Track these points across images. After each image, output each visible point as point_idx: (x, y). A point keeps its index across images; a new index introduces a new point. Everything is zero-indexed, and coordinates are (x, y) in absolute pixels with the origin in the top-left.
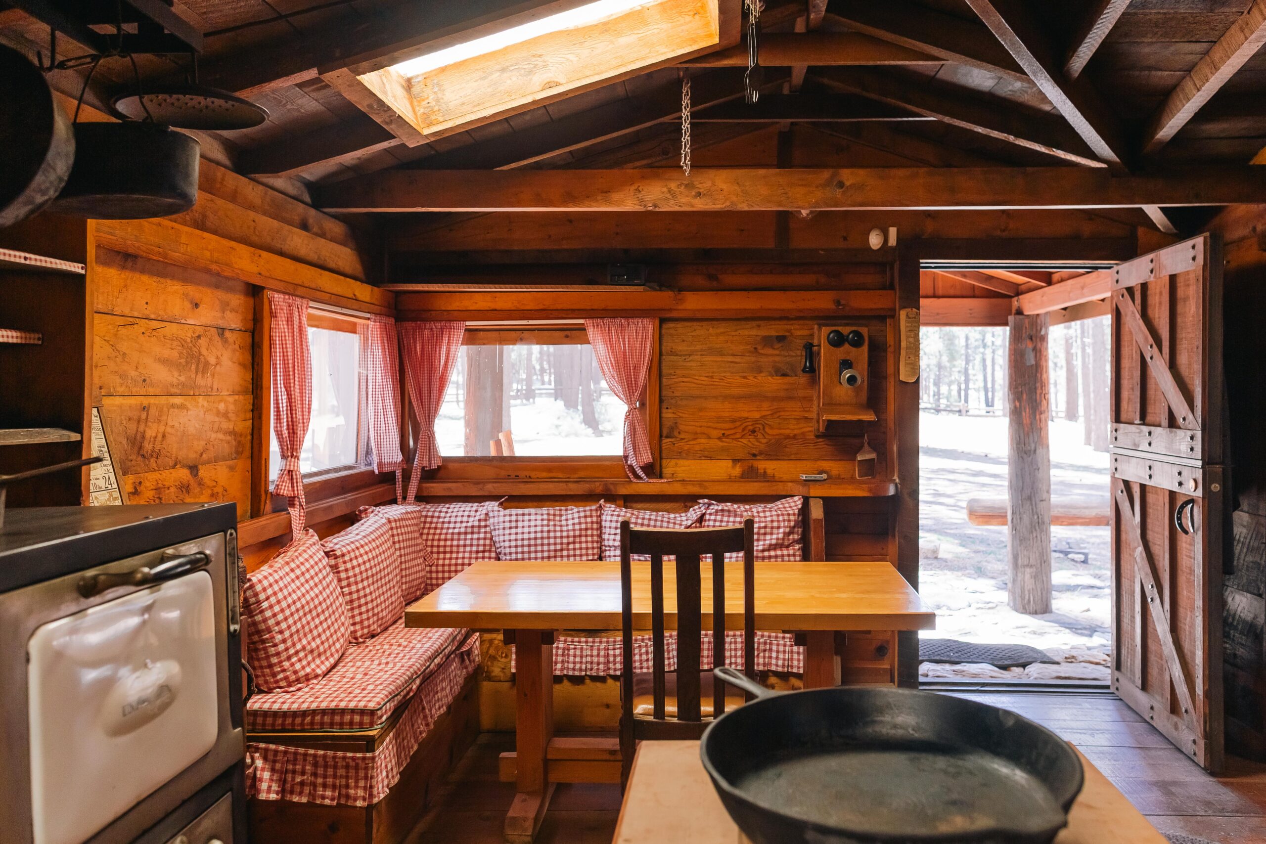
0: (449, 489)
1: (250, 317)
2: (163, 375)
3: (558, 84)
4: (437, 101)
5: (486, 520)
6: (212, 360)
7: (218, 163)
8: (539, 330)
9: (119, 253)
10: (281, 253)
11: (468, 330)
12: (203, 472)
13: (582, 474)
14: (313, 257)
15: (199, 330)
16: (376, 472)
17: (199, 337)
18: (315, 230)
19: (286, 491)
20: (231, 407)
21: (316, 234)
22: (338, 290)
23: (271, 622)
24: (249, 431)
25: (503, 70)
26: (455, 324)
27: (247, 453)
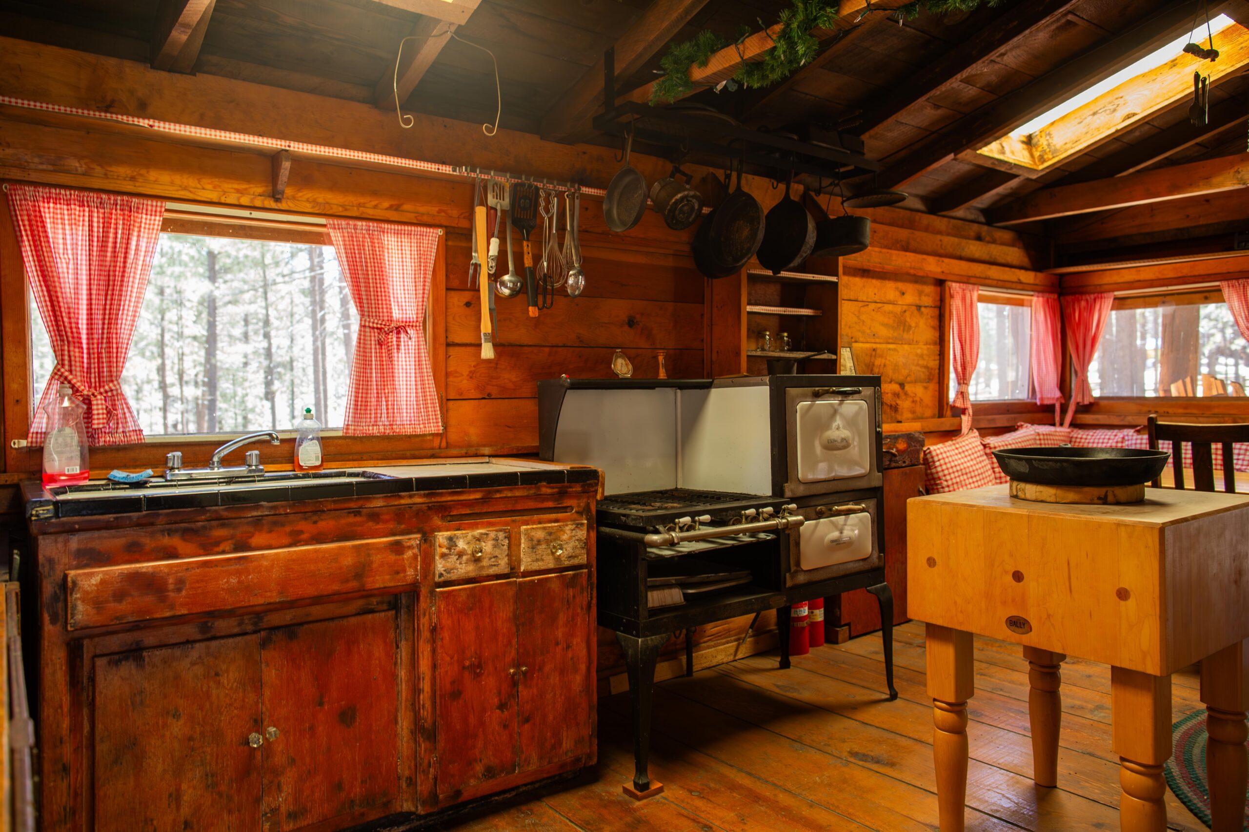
0: (1098, 419)
1: (938, 298)
2: (884, 332)
3: (1134, 115)
4: (1049, 145)
5: (1122, 442)
6: (913, 325)
7: (918, 211)
8: (1178, 294)
9: (860, 270)
10: (960, 258)
11: (1116, 299)
12: (907, 387)
13: (1216, 411)
14: (985, 257)
15: (905, 308)
16: (1038, 403)
17: (905, 311)
18: (988, 238)
19: (959, 404)
20: (925, 352)
21: (989, 242)
22: (1006, 277)
23: (941, 474)
24: (937, 367)
25: (1094, 114)
26: (1105, 295)
27: (936, 379)
